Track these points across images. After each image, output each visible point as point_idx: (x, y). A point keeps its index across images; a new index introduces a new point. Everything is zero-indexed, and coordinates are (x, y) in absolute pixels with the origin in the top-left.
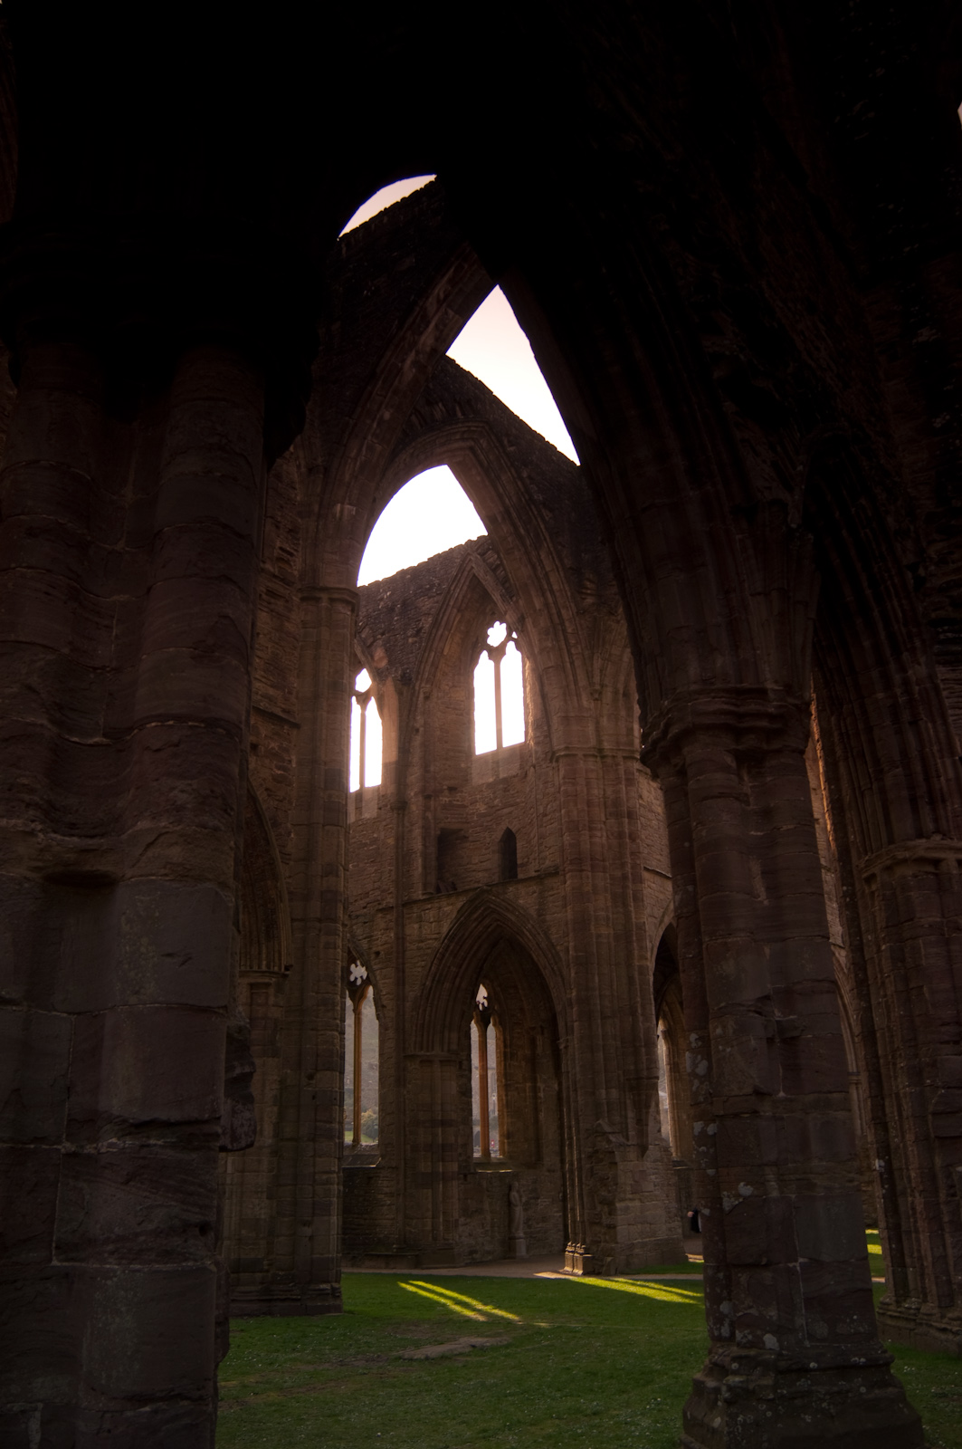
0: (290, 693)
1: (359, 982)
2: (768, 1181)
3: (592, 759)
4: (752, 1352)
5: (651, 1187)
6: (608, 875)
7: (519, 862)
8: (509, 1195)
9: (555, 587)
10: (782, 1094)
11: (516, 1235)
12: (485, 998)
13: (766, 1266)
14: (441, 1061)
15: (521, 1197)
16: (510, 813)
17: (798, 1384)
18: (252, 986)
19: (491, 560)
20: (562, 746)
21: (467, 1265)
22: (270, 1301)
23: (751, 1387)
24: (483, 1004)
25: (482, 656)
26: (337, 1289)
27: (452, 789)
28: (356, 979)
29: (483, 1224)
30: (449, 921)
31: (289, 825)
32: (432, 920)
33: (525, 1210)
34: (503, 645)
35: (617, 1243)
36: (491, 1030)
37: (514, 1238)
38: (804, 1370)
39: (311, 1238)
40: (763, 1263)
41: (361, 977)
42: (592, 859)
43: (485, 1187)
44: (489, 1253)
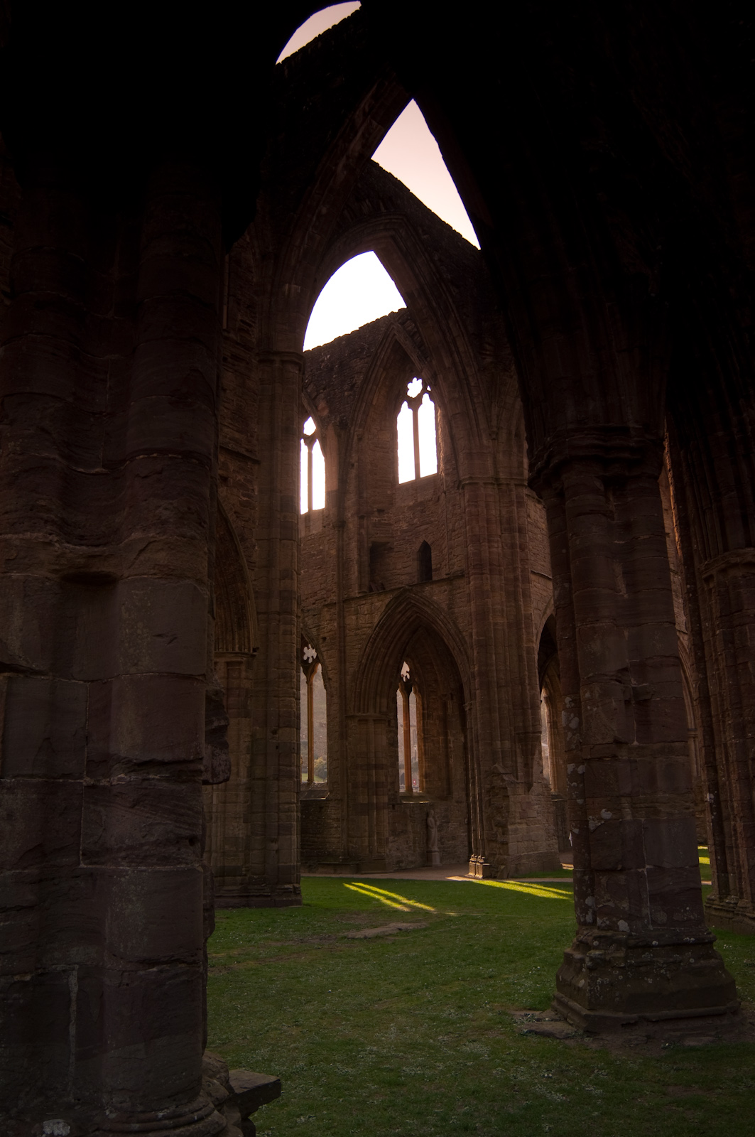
0: (252, 436)
1: (310, 661)
2: (624, 808)
3: (490, 486)
4: (609, 933)
5: (535, 814)
6: (503, 577)
7: (434, 567)
8: (426, 820)
9: (461, 349)
10: (636, 743)
11: (433, 850)
12: (407, 672)
13: (621, 871)
14: (374, 720)
15: (436, 821)
16: (426, 529)
17: (643, 956)
18: (228, 664)
19: (410, 328)
20: (467, 477)
21: (395, 871)
22: (248, 896)
23: (608, 958)
24: (406, 677)
25: (403, 405)
26: (298, 888)
27: (380, 511)
28: (308, 658)
29: (407, 841)
30: (379, 613)
31: (253, 540)
32: (366, 612)
33: (439, 831)
34: (420, 397)
35: (509, 855)
36: (413, 697)
37: (431, 852)
38: (648, 947)
39: (277, 851)
40: (619, 869)
41: (312, 657)
42: (490, 565)
43: (408, 814)
44: (412, 862)
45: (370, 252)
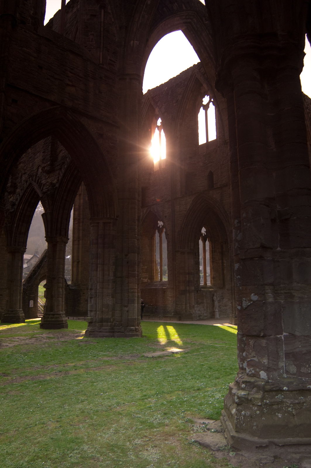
0: (116, 115)
1: (161, 227)
2: (267, 293)
4: (252, 380)
7: (214, 182)
8: (213, 297)
10: (279, 249)
11: (215, 311)
12: (205, 232)
13: (263, 337)
14: (188, 253)
15: (217, 298)
16: (211, 165)
17: (276, 397)
19: (202, 71)
21: (197, 320)
22: (114, 332)
23: (249, 398)
24: (204, 234)
25: (201, 109)
26: (137, 329)
28: (160, 226)
29: (204, 307)
30: (189, 204)
32: (184, 204)
33: (219, 303)
34: (208, 104)
36: (207, 243)
37: (215, 312)
38: (280, 391)
39: (128, 311)
40: (261, 335)
41: (162, 225)
43: (204, 294)
44: (206, 316)
45: (179, 31)
